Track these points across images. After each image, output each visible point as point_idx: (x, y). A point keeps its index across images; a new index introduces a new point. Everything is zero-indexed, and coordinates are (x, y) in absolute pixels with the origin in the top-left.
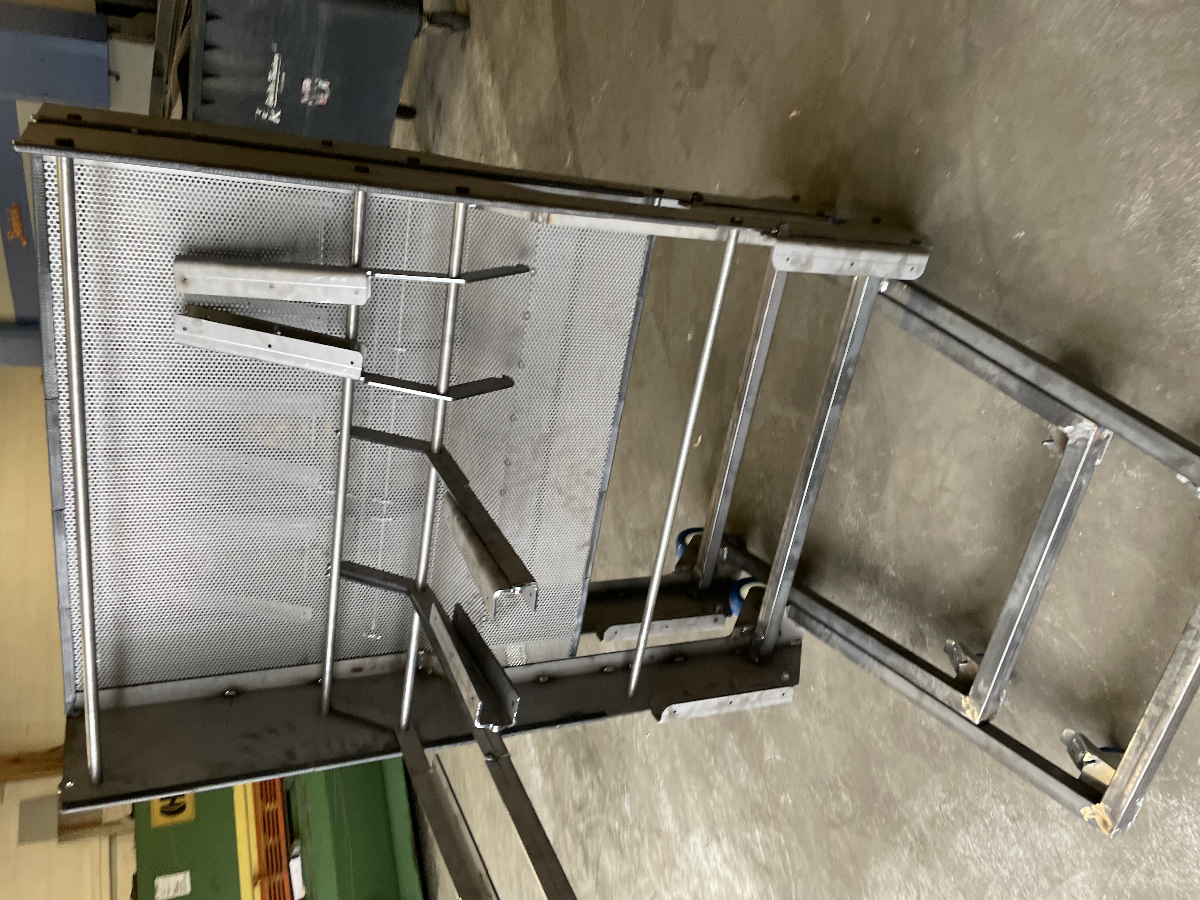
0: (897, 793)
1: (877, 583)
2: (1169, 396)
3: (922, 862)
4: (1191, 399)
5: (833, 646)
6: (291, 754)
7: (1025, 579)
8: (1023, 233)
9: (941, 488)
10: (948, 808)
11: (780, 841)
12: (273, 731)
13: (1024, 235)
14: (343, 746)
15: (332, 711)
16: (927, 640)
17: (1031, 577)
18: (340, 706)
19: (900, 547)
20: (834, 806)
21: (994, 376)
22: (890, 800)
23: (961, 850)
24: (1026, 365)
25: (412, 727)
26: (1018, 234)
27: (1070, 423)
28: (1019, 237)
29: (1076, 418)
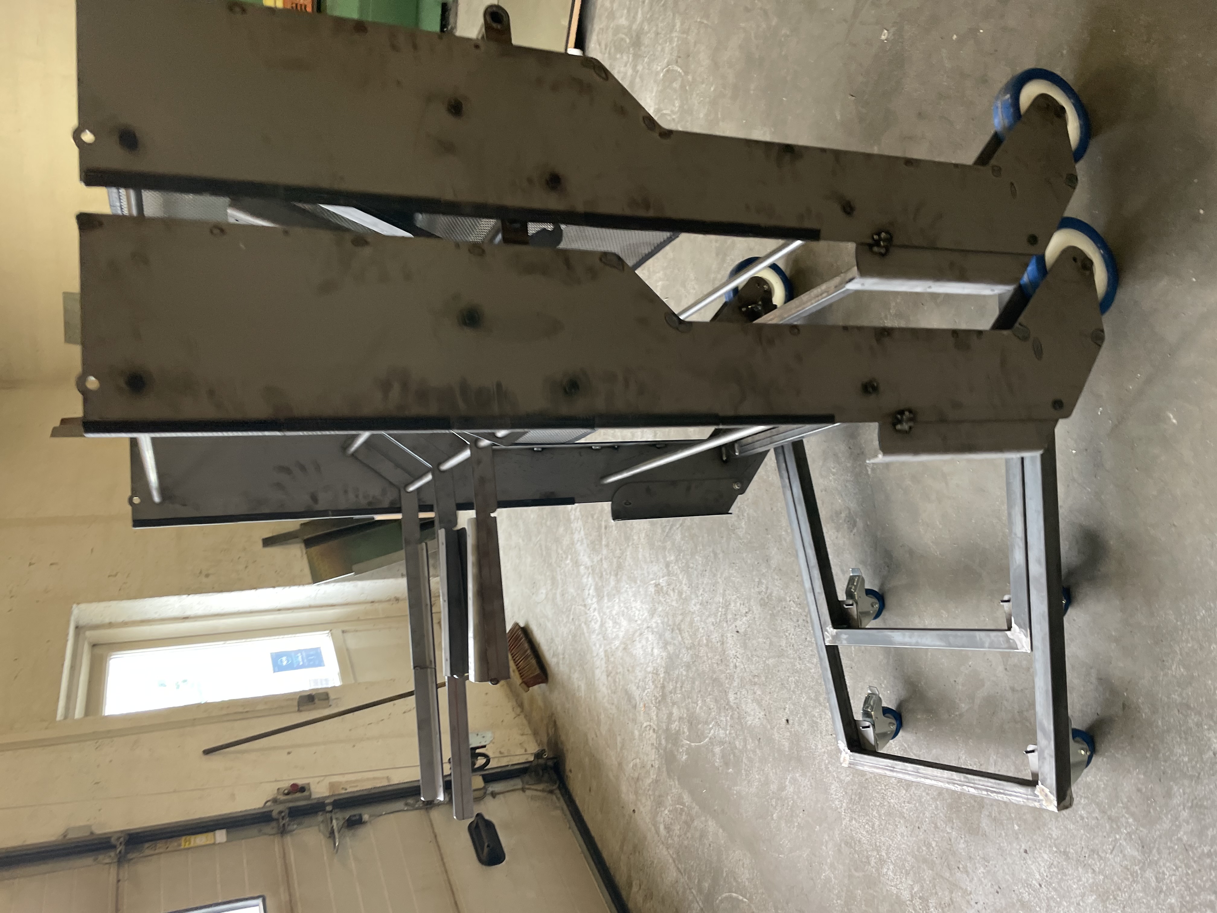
5: (784, 494)
6: (315, 499)
8: (1174, 421)
15: (353, 455)
18: (360, 455)
25: (415, 492)
26: (1171, 416)
27: (1020, 626)
28: (1170, 419)
29: (1027, 631)
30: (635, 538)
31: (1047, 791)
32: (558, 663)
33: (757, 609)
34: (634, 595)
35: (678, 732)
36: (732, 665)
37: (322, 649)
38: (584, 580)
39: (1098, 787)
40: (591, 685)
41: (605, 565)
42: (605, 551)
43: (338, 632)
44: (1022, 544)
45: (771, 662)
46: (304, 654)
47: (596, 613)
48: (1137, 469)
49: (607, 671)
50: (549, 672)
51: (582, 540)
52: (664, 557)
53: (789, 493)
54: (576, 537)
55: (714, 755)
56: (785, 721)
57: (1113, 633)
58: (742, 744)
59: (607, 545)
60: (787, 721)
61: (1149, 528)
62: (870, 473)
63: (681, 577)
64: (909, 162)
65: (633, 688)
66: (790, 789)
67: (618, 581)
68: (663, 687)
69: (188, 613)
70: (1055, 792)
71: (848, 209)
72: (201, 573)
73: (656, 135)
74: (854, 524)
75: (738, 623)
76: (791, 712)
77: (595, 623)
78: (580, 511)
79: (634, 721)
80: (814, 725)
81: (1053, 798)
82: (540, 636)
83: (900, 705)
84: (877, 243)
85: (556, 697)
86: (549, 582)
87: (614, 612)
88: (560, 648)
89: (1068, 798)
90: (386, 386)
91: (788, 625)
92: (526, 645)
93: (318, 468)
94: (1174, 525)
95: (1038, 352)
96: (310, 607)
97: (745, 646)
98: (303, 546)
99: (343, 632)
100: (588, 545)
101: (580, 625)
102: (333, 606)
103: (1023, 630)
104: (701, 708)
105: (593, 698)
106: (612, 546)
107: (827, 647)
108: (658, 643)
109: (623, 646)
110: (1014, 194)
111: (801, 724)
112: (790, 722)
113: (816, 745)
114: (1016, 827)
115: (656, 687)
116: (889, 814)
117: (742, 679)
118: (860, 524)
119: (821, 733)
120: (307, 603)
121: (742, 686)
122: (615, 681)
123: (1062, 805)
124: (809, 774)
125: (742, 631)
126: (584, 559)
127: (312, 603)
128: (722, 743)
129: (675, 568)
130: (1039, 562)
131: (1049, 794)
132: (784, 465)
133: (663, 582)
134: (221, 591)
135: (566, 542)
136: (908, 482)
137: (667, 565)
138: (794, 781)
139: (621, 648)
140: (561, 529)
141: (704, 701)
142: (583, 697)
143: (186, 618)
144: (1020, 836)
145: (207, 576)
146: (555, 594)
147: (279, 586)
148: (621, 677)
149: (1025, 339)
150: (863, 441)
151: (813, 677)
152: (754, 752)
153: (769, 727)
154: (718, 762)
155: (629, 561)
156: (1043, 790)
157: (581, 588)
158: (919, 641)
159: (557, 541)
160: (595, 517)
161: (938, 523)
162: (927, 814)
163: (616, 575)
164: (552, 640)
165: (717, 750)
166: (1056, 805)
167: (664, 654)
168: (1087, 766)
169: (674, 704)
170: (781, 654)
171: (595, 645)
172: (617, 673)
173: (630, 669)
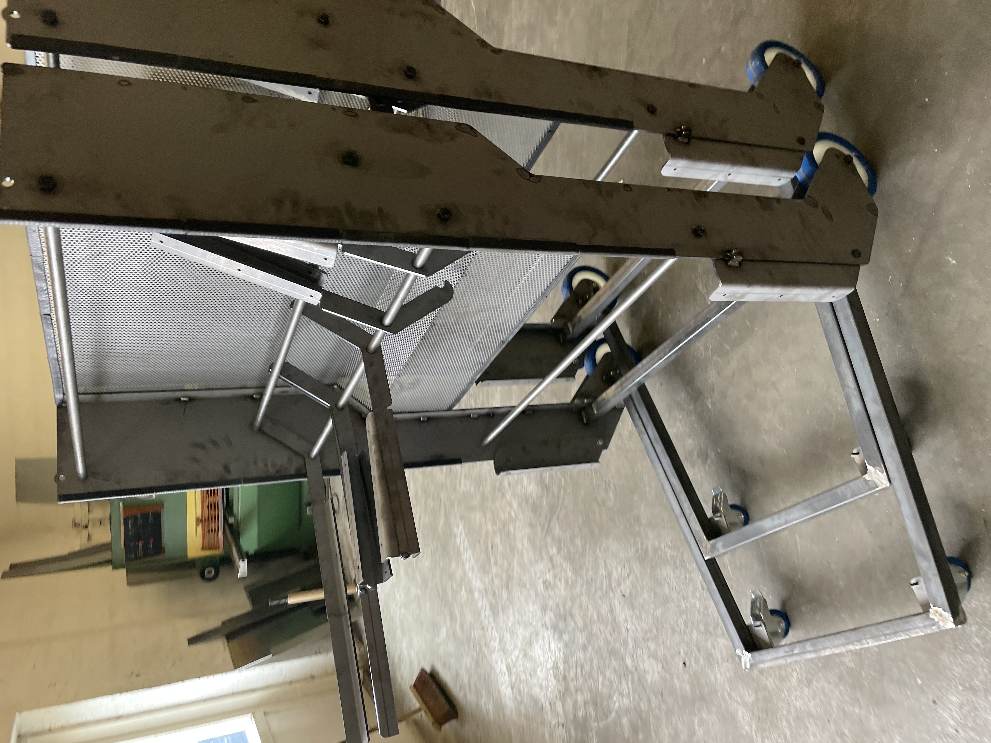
0: (644, 520)
1: (695, 402)
2: (960, 470)
3: (640, 562)
4: (971, 485)
5: (642, 439)
6: (227, 469)
7: (783, 520)
8: (954, 262)
9: (774, 385)
10: (669, 552)
11: (561, 482)
12: (215, 444)
13: (954, 265)
14: (266, 465)
15: (260, 430)
16: (709, 462)
17: (787, 522)
18: (267, 429)
19: (724, 396)
20: (602, 493)
21: (849, 387)
22: (637, 519)
23: (665, 575)
24: (875, 401)
25: (318, 458)
26: (950, 259)
27: (874, 466)
28: (949, 262)
29: (880, 467)
30: (520, 546)
31: (940, 610)
32: (465, 695)
33: (636, 568)
34: (526, 600)
35: (586, 718)
36: (624, 630)
37: (246, 732)
38: (480, 604)
39: (984, 608)
40: (499, 705)
41: (496, 581)
42: (494, 570)
43: (260, 714)
44: (856, 393)
45: (658, 612)
46: (230, 739)
47: (495, 632)
48: (935, 312)
49: (511, 684)
50: (458, 708)
51: (473, 567)
52: (548, 553)
53: (646, 436)
54: (467, 566)
55: (622, 726)
56: (681, 664)
57: (957, 460)
58: (646, 705)
59: (496, 563)
60: (684, 664)
61: (960, 356)
62: (710, 407)
63: (564, 566)
64: (691, 85)
65: (537, 691)
66: (700, 732)
67: (509, 592)
68: (565, 678)
69: (121, 712)
70: (948, 608)
71: (652, 110)
72: (132, 673)
73: (489, 51)
74: (707, 456)
75: (622, 587)
76: (686, 653)
77: (494, 642)
78: (468, 542)
79: (543, 723)
80: (709, 657)
81: (948, 616)
82: (446, 676)
83: (784, 604)
84: (680, 134)
85: (468, 730)
86: (448, 619)
87: (510, 624)
88: (466, 680)
89: (961, 614)
90: (279, 203)
91: (667, 572)
92: (434, 686)
93: (229, 443)
94: (980, 345)
95: (829, 216)
96: (234, 694)
97: (632, 607)
98: (225, 641)
99: (265, 714)
100: (478, 570)
101: (481, 649)
102: (254, 690)
103: (878, 468)
104: (603, 684)
105: (501, 717)
106: (500, 561)
107: (707, 562)
108: (554, 637)
109: (522, 653)
110: (778, 111)
111: (697, 661)
112: (687, 664)
113: (716, 677)
114: (919, 681)
115: (558, 680)
116: (798, 718)
117: (635, 640)
118: (712, 455)
119: (718, 663)
120: (230, 691)
121: (637, 645)
122: (519, 691)
123: (957, 620)
124: (714, 710)
125: (627, 594)
126: (477, 584)
127: (235, 690)
128: (627, 711)
129: (558, 560)
130: (876, 402)
131: (943, 612)
132: (637, 415)
133: (549, 577)
134: (151, 686)
135: (459, 574)
136: (745, 401)
137: (551, 559)
138: (702, 722)
139: (521, 656)
140: (454, 565)
141: (604, 676)
142: (492, 720)
143: (119, 718)
144: (925, 688)
145: (138, 675)
146: (455, 628)
147: (204, 675)
148: (525, 685)
149: (816, 206)
150: (699, 384)
151: (699, 612)
152: (659, 708)
153: (668, 677)
154: (627, 732)
155: (516, 568)
156: (936, 612)
157: (477, 613)
158: (788, 518)
159: (451, 577)
160: (482, 541)
161: (778, 426)
162: (834, 703)
163: (507, 588)
164: (457, 674)
165: (625, 721)
166: (952, 621)
167: (561, 645)
168: (968, 589)
169: (577, 690)
170: (666, 601)
171: (497, 662)
172: (520, 682)
173: (532, 673)
